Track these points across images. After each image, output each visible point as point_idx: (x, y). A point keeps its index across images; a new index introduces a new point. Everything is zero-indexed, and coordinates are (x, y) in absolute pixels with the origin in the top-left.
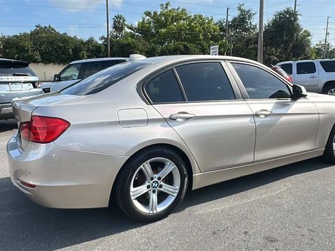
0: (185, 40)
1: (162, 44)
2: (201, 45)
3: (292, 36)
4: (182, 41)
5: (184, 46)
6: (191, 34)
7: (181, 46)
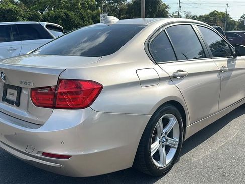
0: (65, 7)
1: (42, 11)
2: (81, 14)
3: (155, 8)
4: (61, 8)
5: (65, 13)
6: (70, 3)
7: (62, 14)
